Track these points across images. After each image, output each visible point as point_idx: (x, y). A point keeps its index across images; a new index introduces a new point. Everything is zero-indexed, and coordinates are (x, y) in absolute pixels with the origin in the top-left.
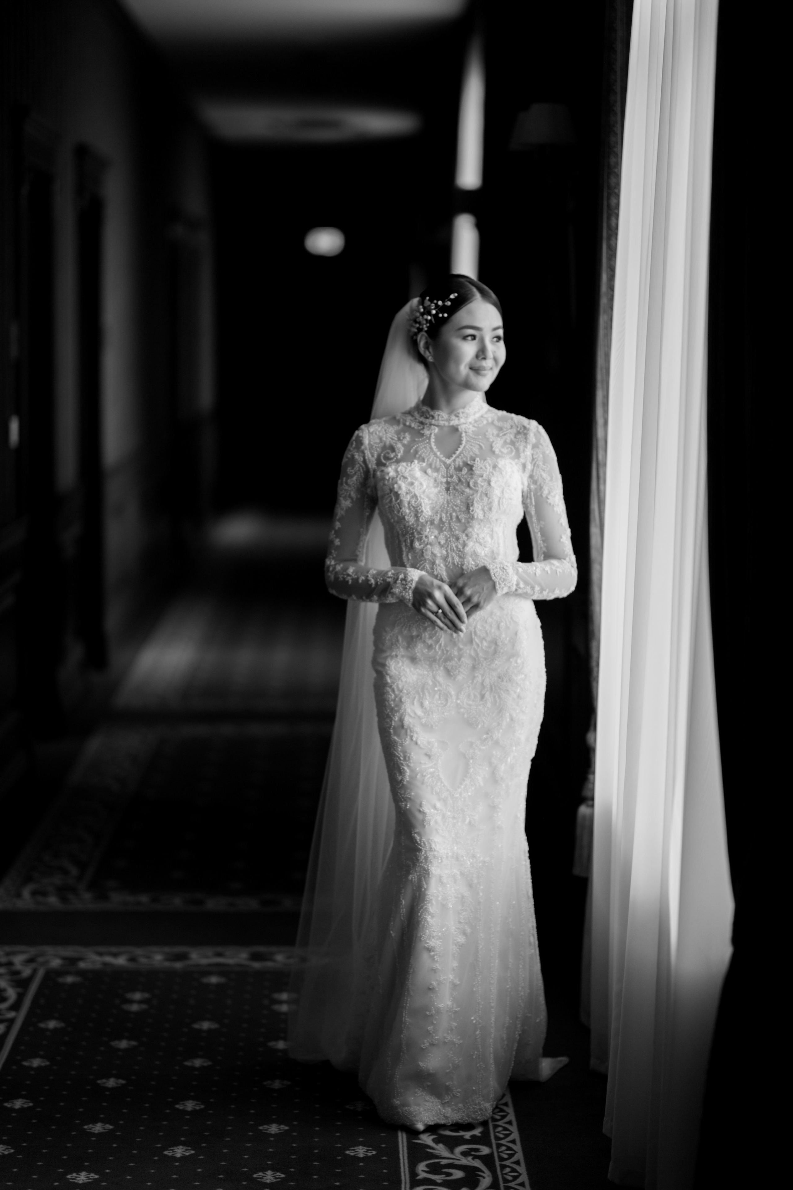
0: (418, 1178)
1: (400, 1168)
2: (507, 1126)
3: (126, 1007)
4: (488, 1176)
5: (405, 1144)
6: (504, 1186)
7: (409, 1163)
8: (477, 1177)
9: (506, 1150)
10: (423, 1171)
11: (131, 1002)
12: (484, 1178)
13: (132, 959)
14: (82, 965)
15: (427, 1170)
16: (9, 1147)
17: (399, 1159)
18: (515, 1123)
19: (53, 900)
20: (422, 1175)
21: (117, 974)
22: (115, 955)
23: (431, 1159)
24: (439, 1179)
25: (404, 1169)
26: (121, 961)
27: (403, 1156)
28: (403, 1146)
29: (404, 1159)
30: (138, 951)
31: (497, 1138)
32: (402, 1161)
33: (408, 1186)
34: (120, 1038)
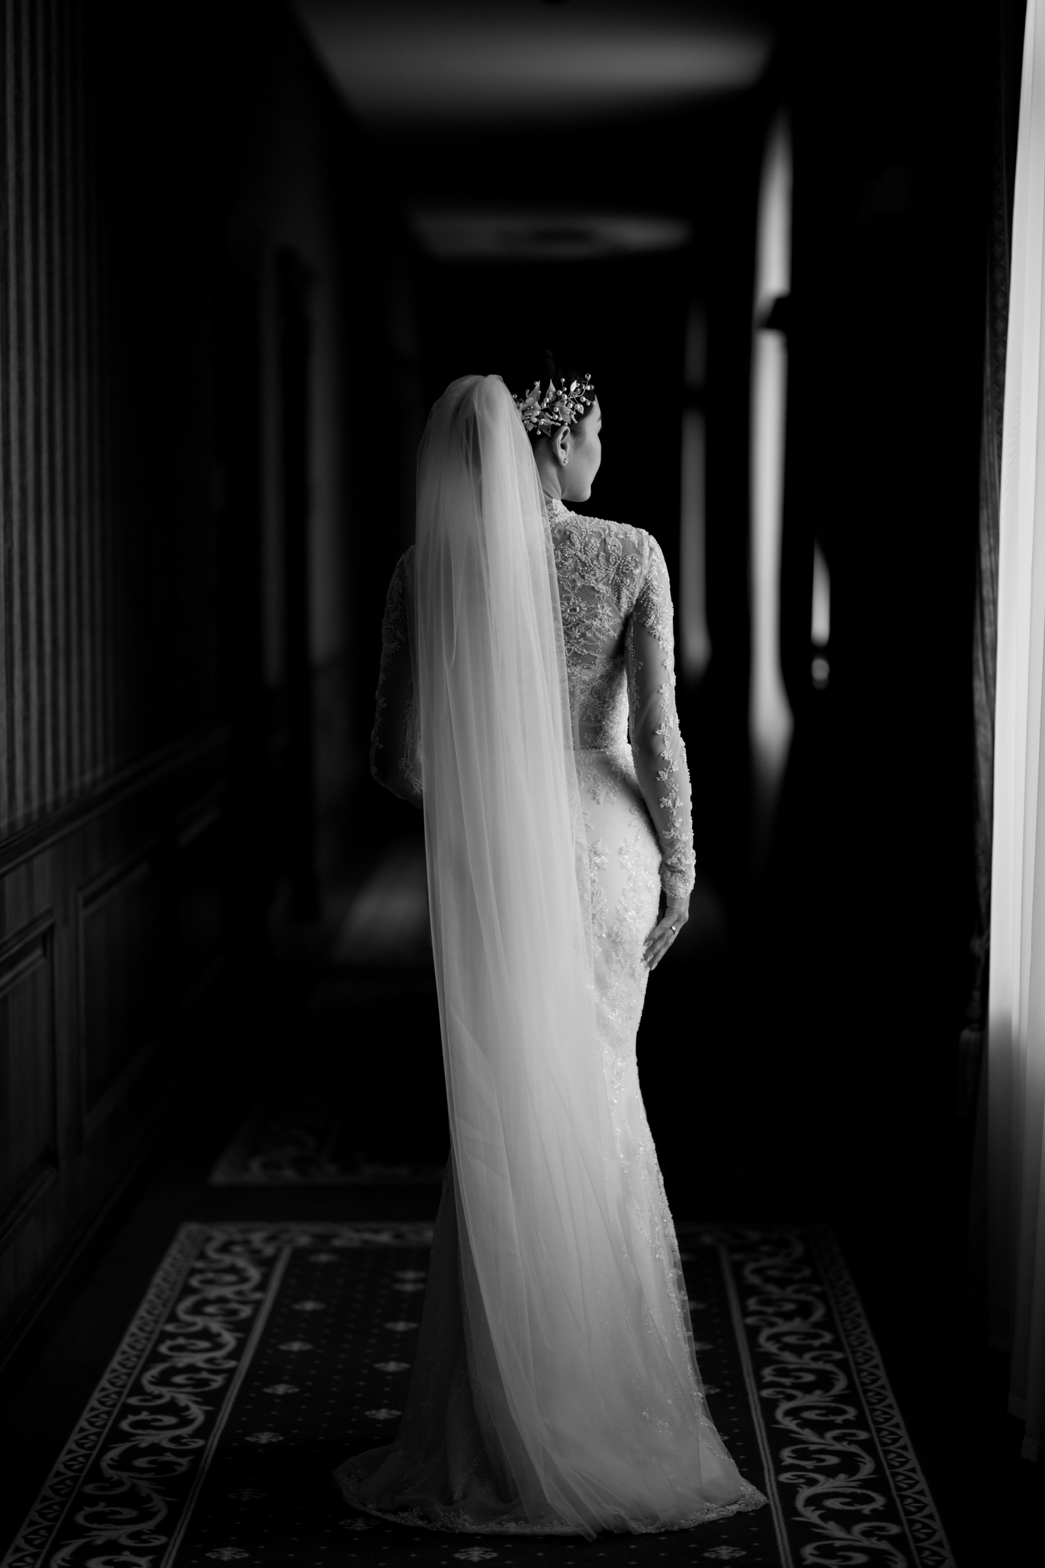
0: (783, 1464)
1: (759, 1454)
2: (887, 1410)
3: (398, 1287)
4: (870, 1462)
5: (763, 1429)
6: (891, 1472)
7: (770, 1448)
8: (857, 1463)
9: (889, 1435)
10: (788, 1457)
11: (404, 1281)
12: (865, 1463)
13: (398, 1236)
14: (337, 1243)
15: (794, 1455)
16: (277, 1434)
17: (757, 1445)
18: (896, 1406)
19: (289, 1174)
20: (788, 1461)
21: (382, 1251)
22: (377, 1232)
23: (797, 1444)
24: (809, 1465)
25: (765, 1455)
26: (384, 1238)
27: (762, 1441)
28: (761, 1432)
29: (763, 1445)
30: (405, 1228)
31: (876, 1423)
32: (761, 1447)
33: (772, 1472)
34: (396, 1319)
